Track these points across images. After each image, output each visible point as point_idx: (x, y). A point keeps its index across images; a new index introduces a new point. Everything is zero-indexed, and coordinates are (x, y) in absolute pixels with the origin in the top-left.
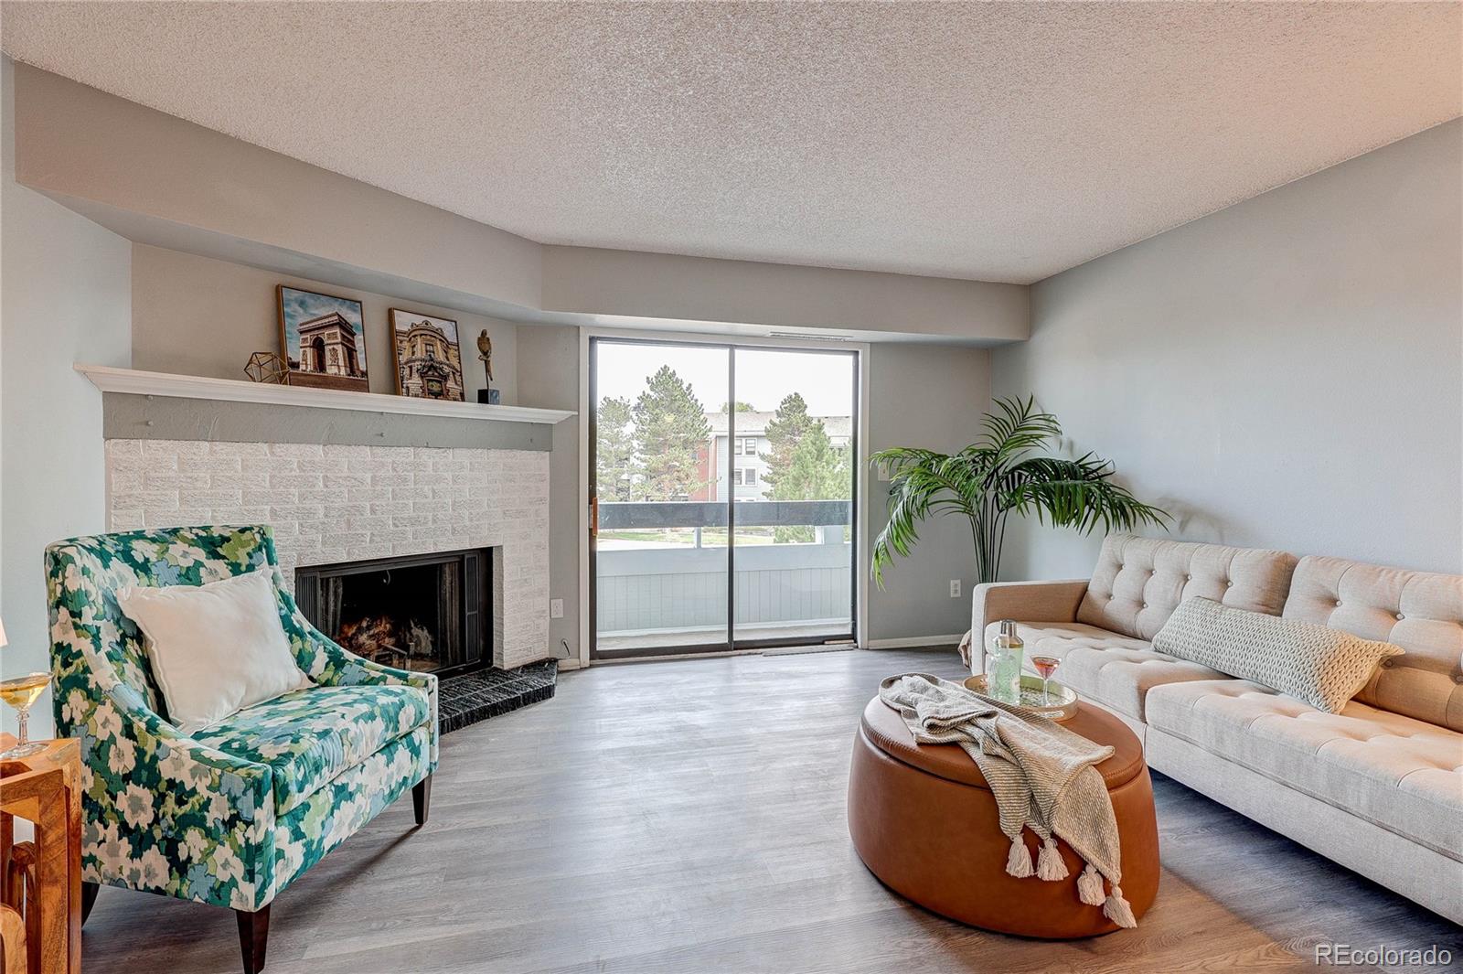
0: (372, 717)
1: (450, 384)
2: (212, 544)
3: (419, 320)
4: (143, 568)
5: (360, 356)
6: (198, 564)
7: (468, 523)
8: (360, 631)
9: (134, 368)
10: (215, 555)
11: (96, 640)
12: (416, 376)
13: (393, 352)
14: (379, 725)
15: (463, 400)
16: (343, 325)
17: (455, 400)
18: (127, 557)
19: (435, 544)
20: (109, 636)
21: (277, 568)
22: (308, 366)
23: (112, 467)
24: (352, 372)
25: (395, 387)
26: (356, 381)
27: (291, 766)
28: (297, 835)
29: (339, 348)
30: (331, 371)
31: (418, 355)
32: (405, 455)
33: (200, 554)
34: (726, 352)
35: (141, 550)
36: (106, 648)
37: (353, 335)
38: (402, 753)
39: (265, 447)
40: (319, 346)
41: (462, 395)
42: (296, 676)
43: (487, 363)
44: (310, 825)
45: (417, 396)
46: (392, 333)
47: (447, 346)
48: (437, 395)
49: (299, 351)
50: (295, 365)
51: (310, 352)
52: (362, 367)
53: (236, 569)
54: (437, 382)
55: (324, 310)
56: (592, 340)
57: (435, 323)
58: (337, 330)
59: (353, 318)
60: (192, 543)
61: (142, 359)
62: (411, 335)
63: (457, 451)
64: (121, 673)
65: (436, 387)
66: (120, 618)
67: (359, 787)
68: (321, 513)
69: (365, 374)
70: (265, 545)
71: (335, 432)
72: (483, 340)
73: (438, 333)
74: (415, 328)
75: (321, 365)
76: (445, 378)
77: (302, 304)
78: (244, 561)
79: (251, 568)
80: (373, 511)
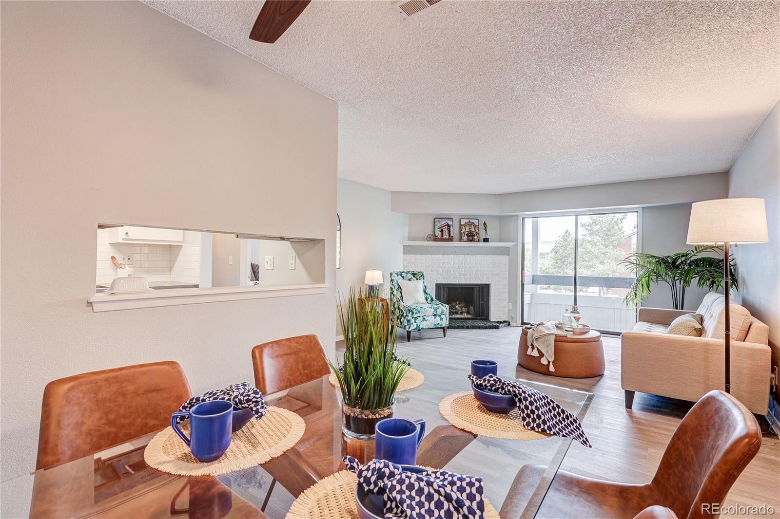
0: (431, 308)
1: (475, 237)
2: (414, 275)
3: (467, 221)
4: (403, 277)
5: (452, 232)
6: (412, 278)
7: (480, 276)
8: (456, 304)
9: (408, 241)
10: (414, 277)
11: (395, 287)
12: (465, 236)
13: (461, 230)
14: (432, 310)
15: (479, 242)
16: (449, 226)
17: (476, 242)
18: (401, 275)
19: (470, 281)
20: (397, 287)
21: (424, 280)
22: (439, 236)
23: (404, 260)
24: (450, 237)
25: (461, 240)
26: (451, 239)
27: (415, 310)
28: (415, 322)
29: (447, 231)
30: (445, 237)
31: (467, 230)
32: (462, 257)
33: (412, 276)
34: (574, 217)
35: (404, 274)
36: (396, 288)
37: (450, 227)
38: (438, 318)
39: (430, 255)
40: (442, 231)
41: (479, 240)
42: (424, 301)
43: (486, 230)
44: (419, 321)
45: (465, 241)
46: (461, 225)
47: (475, 226)
48: (471, 241)
49: (438, 233)
50: (437, 236)
51: (440, 233)
52: (452, 235)
53: (417, 279)
54: (471, 237)
55: (443, 222)
56: (523, 218)
57: (472, 221)
58: (446, 227)
59: (450, 223)
60: (411, 274)
61: (411, 239)
62: (465, 225)
63: (477, 256)
64: (397, 293)
65: (471, 238)
66: (398, 285)
67: (428, 320)
68: (441, 270)
69: (452, 237)
70: (422, 275)
71: (445, 252)
72: (485, 224)
73: (473, 223)
74: (466, 223)
75: (442, 236)
76: (474, 236)
77: (439, 222)
78: (419, 278)
79: (420, 279)
80: (453, 271)
